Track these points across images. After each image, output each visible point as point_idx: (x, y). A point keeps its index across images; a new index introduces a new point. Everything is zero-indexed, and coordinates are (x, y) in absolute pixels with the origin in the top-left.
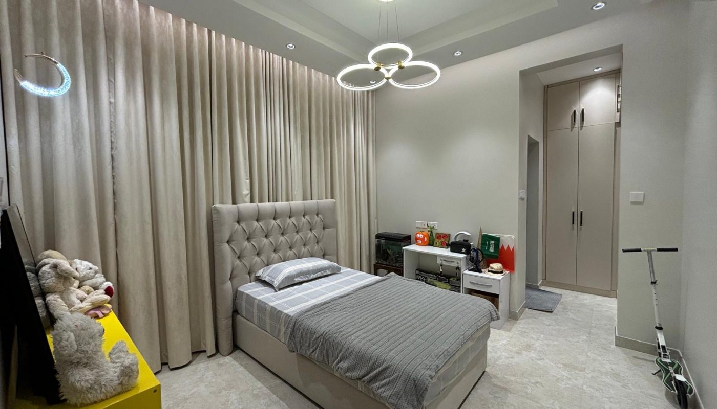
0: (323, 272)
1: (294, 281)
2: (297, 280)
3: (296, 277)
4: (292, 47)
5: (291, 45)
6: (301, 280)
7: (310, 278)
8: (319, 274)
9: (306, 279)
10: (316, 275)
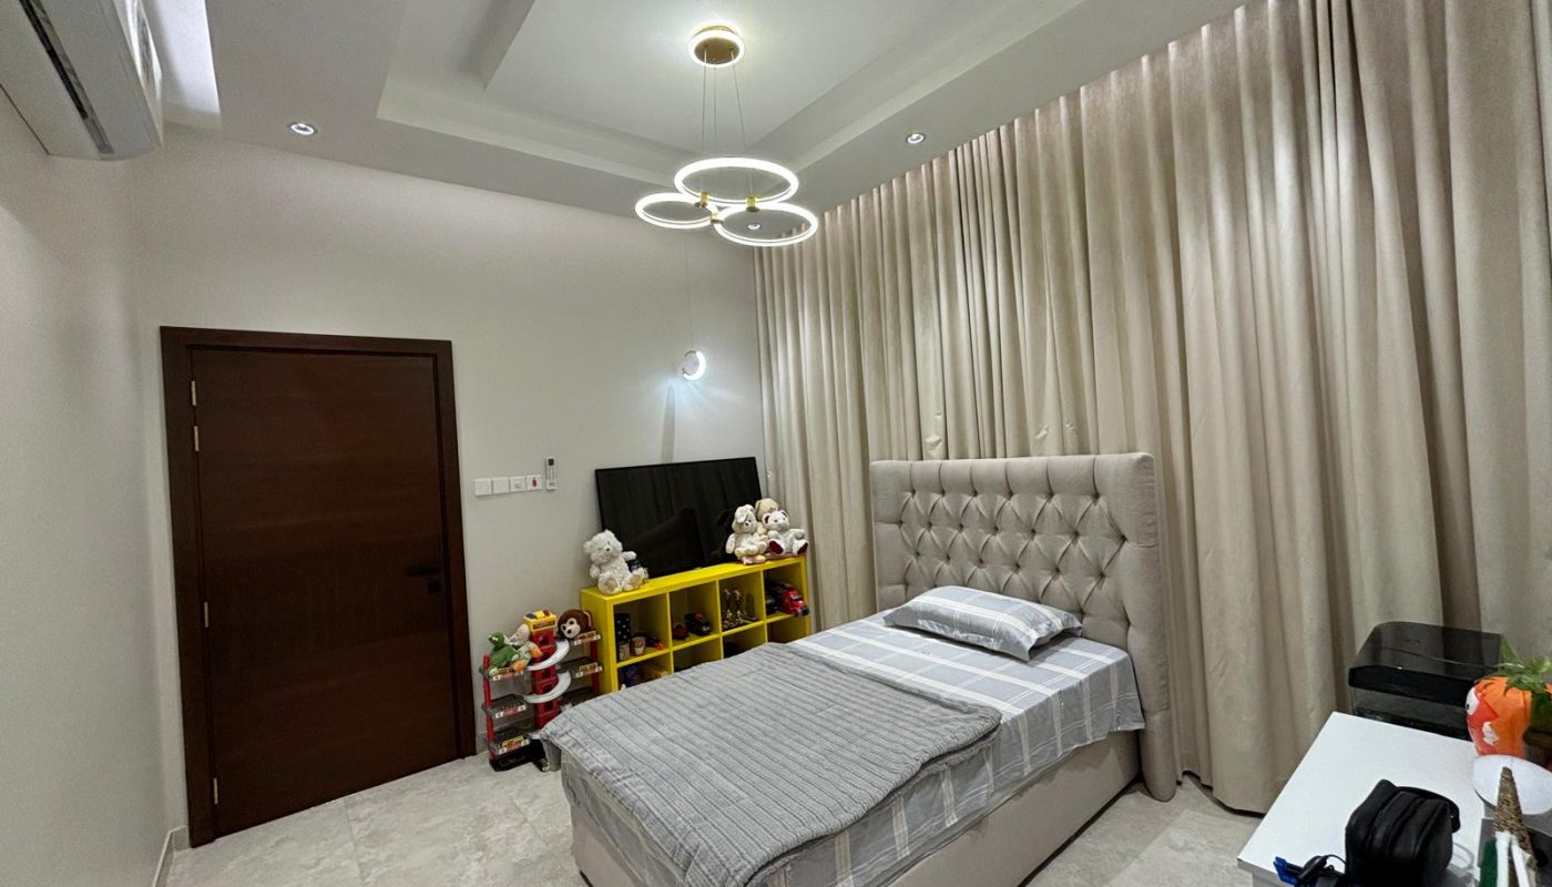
0: (981, 637)
1: (917, 624)
2: (922, 624)
3: (923, 619)
4: (918, 138)
5: (915, 136)
6: (930, 629)
7: (950, 635)
8: (973, 638)
9: (942, 632)
10: (965, 635)
